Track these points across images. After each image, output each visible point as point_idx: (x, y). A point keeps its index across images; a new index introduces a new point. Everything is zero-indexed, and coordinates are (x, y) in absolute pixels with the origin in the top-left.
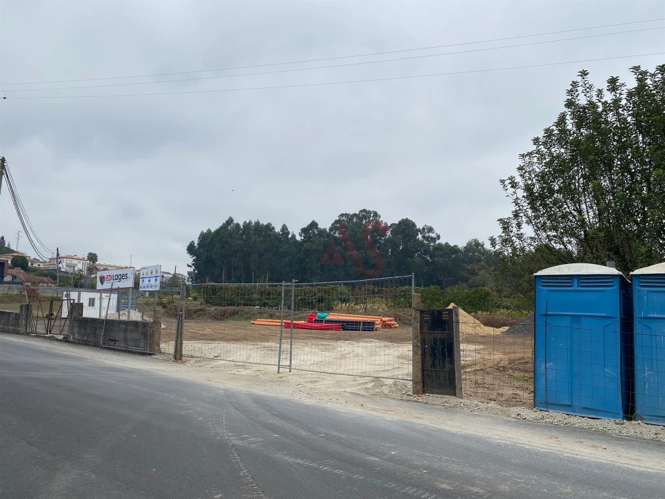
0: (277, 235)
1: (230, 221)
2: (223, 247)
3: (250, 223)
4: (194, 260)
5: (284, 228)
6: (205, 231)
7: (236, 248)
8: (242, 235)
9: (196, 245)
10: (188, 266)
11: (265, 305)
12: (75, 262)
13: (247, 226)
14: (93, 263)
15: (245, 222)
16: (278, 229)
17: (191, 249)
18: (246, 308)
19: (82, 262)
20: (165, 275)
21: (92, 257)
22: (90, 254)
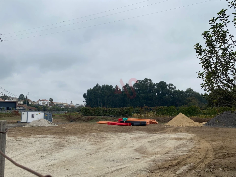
0: (114, 89)
1: (97, 85)
2: (95, 95)
3: (104, 85)
4: (86, 100)
5: (116, 87)
6: (89, 89)
7: (99, 95)
8: (101, 90)
9: (86, 94)
10: (84, 102)
11: (105, 115)
12: (45, 102)
13: (103, 86)
14: (52, 102)
15: (103, 85)
16: (114, 87)
17: (84, 96)
18: (97, 117)
19: (47, 102)
20: (78, 105)
21: (51, 100)
22: (50, 99)
